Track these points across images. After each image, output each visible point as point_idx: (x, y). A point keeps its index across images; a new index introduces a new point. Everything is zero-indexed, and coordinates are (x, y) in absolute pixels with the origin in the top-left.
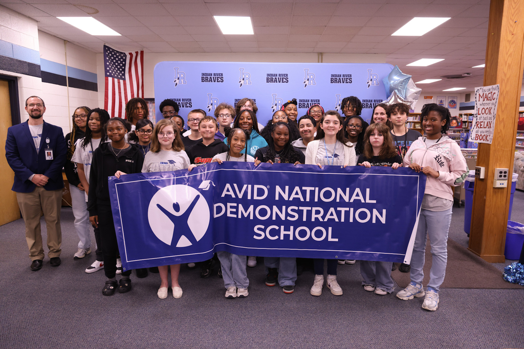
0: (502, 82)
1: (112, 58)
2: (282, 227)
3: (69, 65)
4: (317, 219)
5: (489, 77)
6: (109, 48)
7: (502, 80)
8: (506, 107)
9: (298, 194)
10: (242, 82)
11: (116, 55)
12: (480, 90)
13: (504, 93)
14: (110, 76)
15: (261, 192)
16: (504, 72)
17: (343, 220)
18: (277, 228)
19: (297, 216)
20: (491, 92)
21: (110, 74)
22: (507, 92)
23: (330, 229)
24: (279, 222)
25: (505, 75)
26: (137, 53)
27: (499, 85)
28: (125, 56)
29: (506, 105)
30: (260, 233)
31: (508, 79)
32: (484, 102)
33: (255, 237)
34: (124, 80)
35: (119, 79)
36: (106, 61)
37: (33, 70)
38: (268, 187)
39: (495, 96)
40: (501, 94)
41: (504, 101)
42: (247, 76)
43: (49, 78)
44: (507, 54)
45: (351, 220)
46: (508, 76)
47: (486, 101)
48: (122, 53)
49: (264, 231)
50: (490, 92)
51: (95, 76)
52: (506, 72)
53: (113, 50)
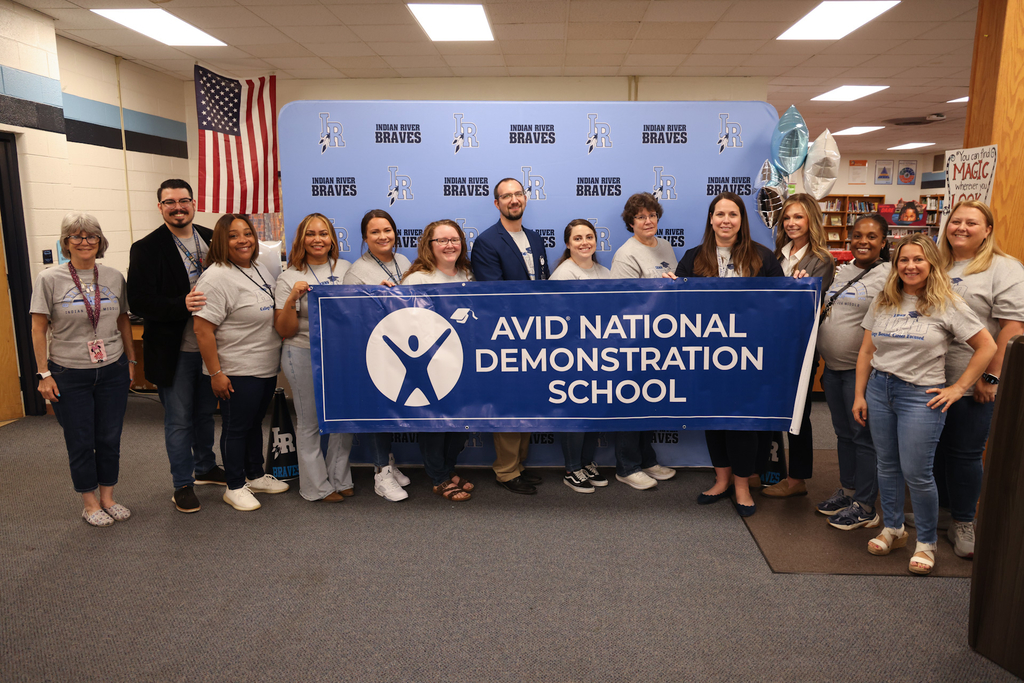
0: (1003, 140)
1: (213, 91)
2: (594, 383)
3: (126, 106)
4: (649, 366)
5: (976, 127)
6: (206, 72)
7: (1005, 135)
8: (1011, 193)
9: (617, 328)
10: (460, 142)
11: (220, 85)
12: (957, 157)
13: (1009, 162)
14: (209, 127)
15: (556, 327)
16: (1008, 118)
17: (692, 367)
18: (586, 384)
19: (617, 363)
20: (981, 162)
21: (209, 123)
22: (1014, 161)
23: (672, 382)
24: (587, 375)
25: (1011, 125)
26: (262, 80)
27: (996, 146)
28: (239, 86)
29: (1012, 188)
30: (560, 394)
31: (1016, 134)
32: (964, 182)
33: (552, 400)
34: (238, 135)
35: (226, 134)
36: (199, 98)
37: (47, 118)
38: (568, 318)
39: (988, 170)
40: (1002, 165)
41: (1007, 178)
42: (470, 130)
43: (81, 132)
44: (1016, 78)
45: (706, 367)
46: (1016, 126)
47: (968, 181)
48: (232, 81)
49: (565, 389)
50: (977, 161)
51: (182, 126)
52: (1012, 118)
53: (215, 76)
